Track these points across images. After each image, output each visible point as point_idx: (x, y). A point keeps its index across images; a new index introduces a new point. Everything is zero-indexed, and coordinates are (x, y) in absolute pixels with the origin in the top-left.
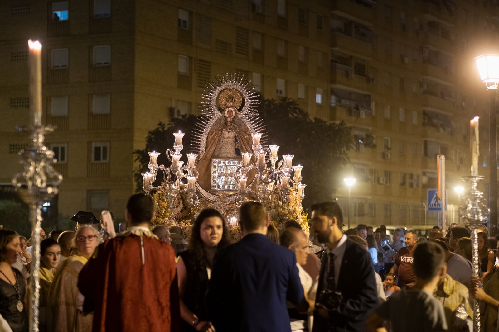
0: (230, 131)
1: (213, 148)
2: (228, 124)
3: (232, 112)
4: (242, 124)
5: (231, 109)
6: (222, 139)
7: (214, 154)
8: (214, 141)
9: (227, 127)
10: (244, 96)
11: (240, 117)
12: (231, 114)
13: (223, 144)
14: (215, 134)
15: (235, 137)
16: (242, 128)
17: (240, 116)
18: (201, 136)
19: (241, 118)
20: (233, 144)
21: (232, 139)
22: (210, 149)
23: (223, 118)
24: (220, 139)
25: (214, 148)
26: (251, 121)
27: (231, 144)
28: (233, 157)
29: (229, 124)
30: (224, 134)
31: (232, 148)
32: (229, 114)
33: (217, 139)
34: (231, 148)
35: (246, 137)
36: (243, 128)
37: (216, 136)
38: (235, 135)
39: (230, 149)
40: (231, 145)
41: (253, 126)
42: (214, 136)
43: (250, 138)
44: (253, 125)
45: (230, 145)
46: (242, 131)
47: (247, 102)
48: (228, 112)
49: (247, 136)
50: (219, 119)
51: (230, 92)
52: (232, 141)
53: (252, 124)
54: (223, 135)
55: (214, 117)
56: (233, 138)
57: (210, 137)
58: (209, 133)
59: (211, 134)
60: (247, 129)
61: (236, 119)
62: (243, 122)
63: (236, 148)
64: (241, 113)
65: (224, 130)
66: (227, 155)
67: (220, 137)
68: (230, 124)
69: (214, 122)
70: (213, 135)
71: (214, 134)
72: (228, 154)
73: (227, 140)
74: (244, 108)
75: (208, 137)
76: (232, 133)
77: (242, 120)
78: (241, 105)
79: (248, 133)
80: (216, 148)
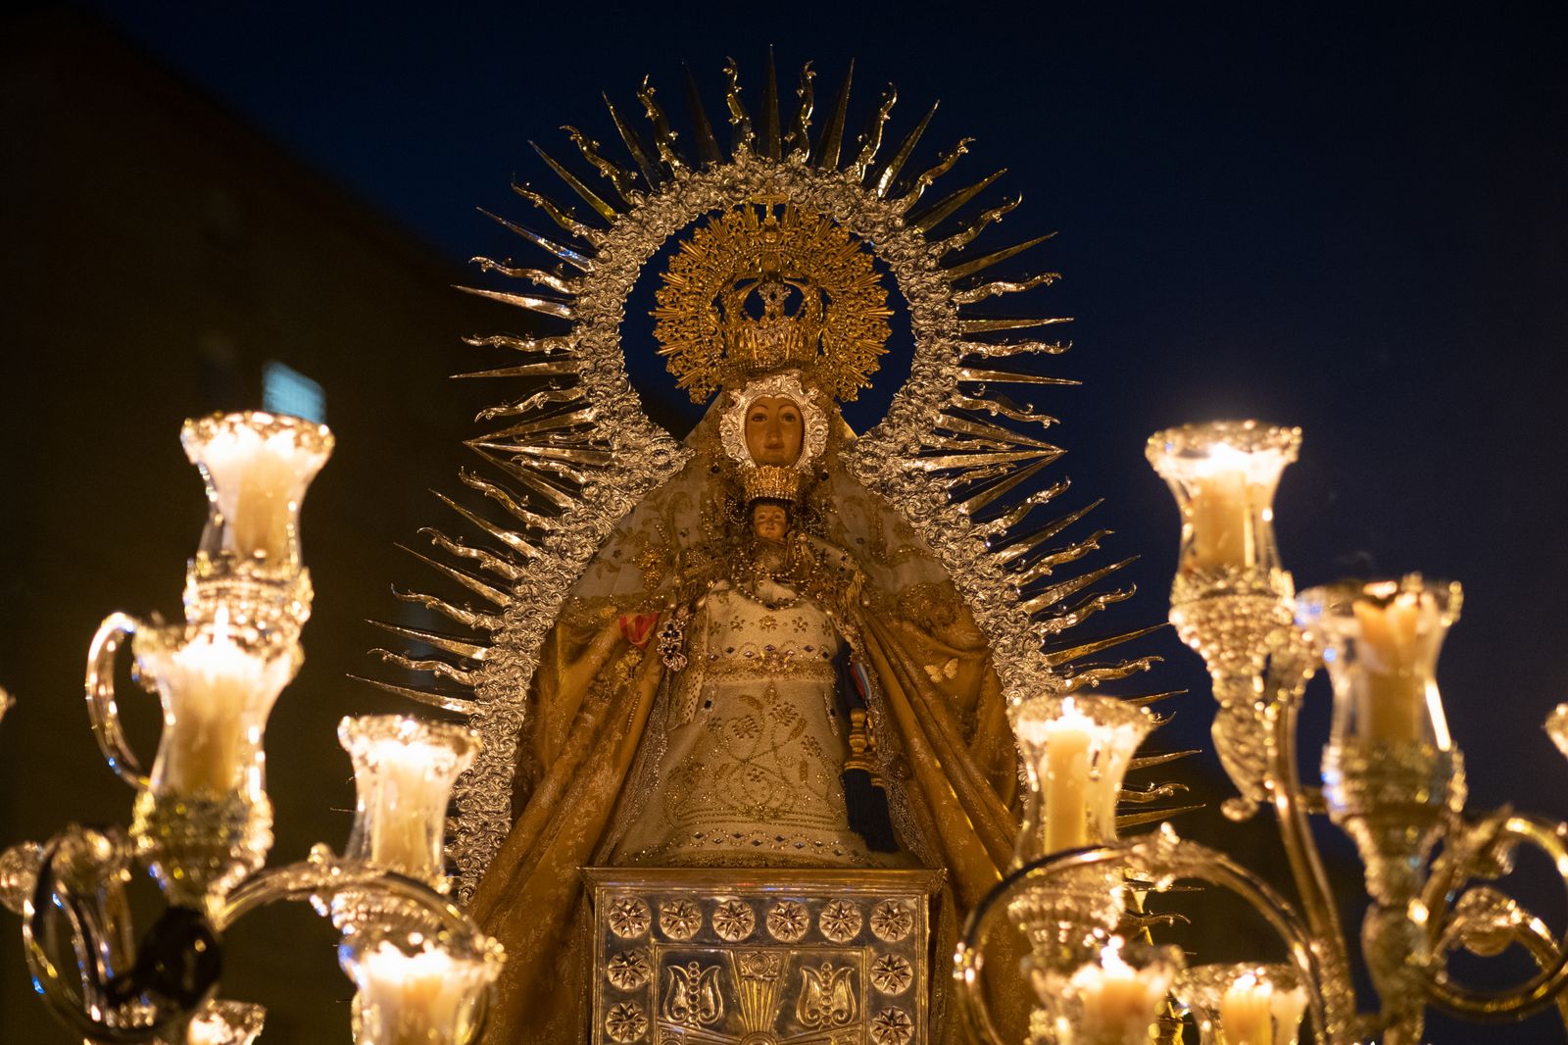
0: (780, 592)
1: (604, 782)
2: (763, 531)
3: (795, 418)
4: (892, 541)
5: (784, 385)
6: (698, 680)
7: (616, 836)
8: (610, 715)
9: (753, 555)
10: (909, 282)
11: (871, 478)
12: (789, 439)
13: (713, 724)
14: (622, 646)
15: (841, 660)
16: (896, 581)
17: (873, 469)
18: (474, 665)
19: (886, 488)
20: (820, 725)
21: (807, 680)
22: (564, 791)
23: (705, 486)
24: (671, 685)
25: (616, 781)
26: (980, 516)
27: (803, 723)
28: (830, 856)
29: (769, 524)
30: (715, 629)
31: (814, 762)
32: (761, 442)
33: (645, 688)
34: (804, 765)
35: (935, 678)
36: (907, 576)
37: (633, 658)
38: (832, 644)
39: (793, 773)
40: (795, 733)
41: (1010, 567)
42: (605, 663)
43: (980, 682)
44: (1007, 554)
45: (782, 733)
46: (898, 606)
47: (940, 333)
48: (754, 417)
49: (950, 669)
50: (657, 499)
51: (768, 229)
52: (808, 689)
53: (998, 543)
54: (704, 646)
55: (603, 480)
56: (816, 668)
57: (569, 679)
58: (550, 635)
59: (577, 654)
60: (948, 599)
61: (836, 500)
62: (905, 530)
63: (853, 765)
64: (881, 436)
65: (721, 585)
66: (762, 836)
67: (676, 664)
68: (777, 531)
69: (604, 525)
70: (593, 659)
71: (605, 642)
72: (776, 828)
73: (752, 685)
74: (910, 393)
75: (545, 686)
76: (809, 613)
77: (889, 509)
78: (881, 359)
79: (961, 635)
80: (634, 781)
